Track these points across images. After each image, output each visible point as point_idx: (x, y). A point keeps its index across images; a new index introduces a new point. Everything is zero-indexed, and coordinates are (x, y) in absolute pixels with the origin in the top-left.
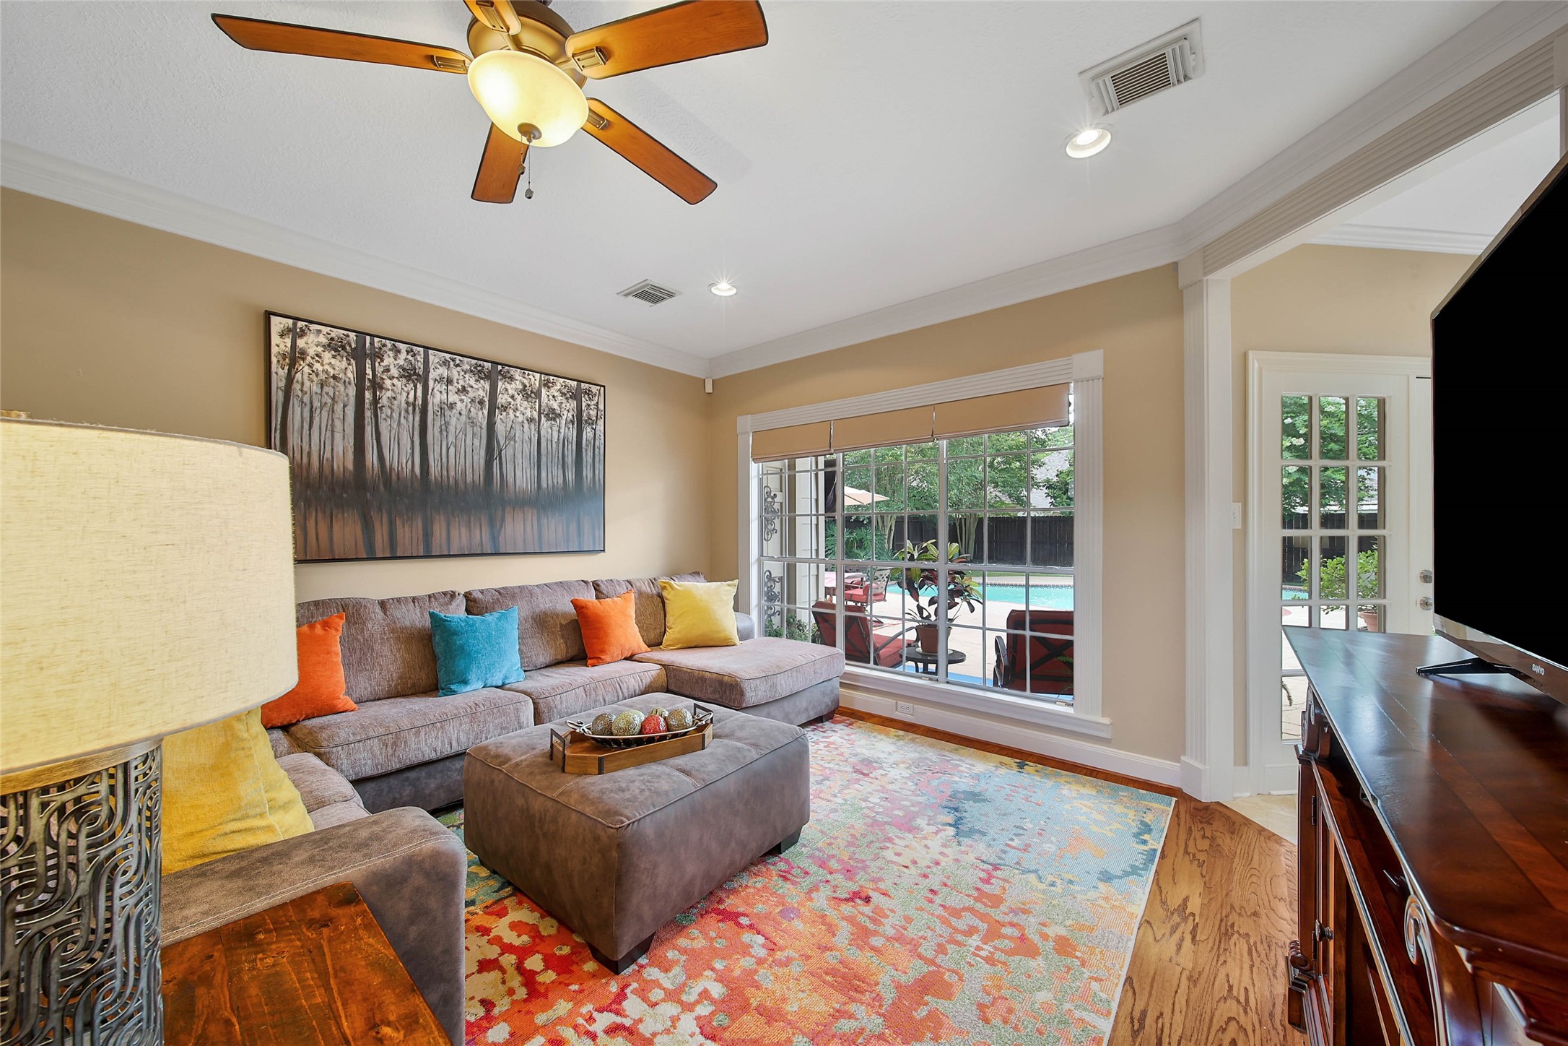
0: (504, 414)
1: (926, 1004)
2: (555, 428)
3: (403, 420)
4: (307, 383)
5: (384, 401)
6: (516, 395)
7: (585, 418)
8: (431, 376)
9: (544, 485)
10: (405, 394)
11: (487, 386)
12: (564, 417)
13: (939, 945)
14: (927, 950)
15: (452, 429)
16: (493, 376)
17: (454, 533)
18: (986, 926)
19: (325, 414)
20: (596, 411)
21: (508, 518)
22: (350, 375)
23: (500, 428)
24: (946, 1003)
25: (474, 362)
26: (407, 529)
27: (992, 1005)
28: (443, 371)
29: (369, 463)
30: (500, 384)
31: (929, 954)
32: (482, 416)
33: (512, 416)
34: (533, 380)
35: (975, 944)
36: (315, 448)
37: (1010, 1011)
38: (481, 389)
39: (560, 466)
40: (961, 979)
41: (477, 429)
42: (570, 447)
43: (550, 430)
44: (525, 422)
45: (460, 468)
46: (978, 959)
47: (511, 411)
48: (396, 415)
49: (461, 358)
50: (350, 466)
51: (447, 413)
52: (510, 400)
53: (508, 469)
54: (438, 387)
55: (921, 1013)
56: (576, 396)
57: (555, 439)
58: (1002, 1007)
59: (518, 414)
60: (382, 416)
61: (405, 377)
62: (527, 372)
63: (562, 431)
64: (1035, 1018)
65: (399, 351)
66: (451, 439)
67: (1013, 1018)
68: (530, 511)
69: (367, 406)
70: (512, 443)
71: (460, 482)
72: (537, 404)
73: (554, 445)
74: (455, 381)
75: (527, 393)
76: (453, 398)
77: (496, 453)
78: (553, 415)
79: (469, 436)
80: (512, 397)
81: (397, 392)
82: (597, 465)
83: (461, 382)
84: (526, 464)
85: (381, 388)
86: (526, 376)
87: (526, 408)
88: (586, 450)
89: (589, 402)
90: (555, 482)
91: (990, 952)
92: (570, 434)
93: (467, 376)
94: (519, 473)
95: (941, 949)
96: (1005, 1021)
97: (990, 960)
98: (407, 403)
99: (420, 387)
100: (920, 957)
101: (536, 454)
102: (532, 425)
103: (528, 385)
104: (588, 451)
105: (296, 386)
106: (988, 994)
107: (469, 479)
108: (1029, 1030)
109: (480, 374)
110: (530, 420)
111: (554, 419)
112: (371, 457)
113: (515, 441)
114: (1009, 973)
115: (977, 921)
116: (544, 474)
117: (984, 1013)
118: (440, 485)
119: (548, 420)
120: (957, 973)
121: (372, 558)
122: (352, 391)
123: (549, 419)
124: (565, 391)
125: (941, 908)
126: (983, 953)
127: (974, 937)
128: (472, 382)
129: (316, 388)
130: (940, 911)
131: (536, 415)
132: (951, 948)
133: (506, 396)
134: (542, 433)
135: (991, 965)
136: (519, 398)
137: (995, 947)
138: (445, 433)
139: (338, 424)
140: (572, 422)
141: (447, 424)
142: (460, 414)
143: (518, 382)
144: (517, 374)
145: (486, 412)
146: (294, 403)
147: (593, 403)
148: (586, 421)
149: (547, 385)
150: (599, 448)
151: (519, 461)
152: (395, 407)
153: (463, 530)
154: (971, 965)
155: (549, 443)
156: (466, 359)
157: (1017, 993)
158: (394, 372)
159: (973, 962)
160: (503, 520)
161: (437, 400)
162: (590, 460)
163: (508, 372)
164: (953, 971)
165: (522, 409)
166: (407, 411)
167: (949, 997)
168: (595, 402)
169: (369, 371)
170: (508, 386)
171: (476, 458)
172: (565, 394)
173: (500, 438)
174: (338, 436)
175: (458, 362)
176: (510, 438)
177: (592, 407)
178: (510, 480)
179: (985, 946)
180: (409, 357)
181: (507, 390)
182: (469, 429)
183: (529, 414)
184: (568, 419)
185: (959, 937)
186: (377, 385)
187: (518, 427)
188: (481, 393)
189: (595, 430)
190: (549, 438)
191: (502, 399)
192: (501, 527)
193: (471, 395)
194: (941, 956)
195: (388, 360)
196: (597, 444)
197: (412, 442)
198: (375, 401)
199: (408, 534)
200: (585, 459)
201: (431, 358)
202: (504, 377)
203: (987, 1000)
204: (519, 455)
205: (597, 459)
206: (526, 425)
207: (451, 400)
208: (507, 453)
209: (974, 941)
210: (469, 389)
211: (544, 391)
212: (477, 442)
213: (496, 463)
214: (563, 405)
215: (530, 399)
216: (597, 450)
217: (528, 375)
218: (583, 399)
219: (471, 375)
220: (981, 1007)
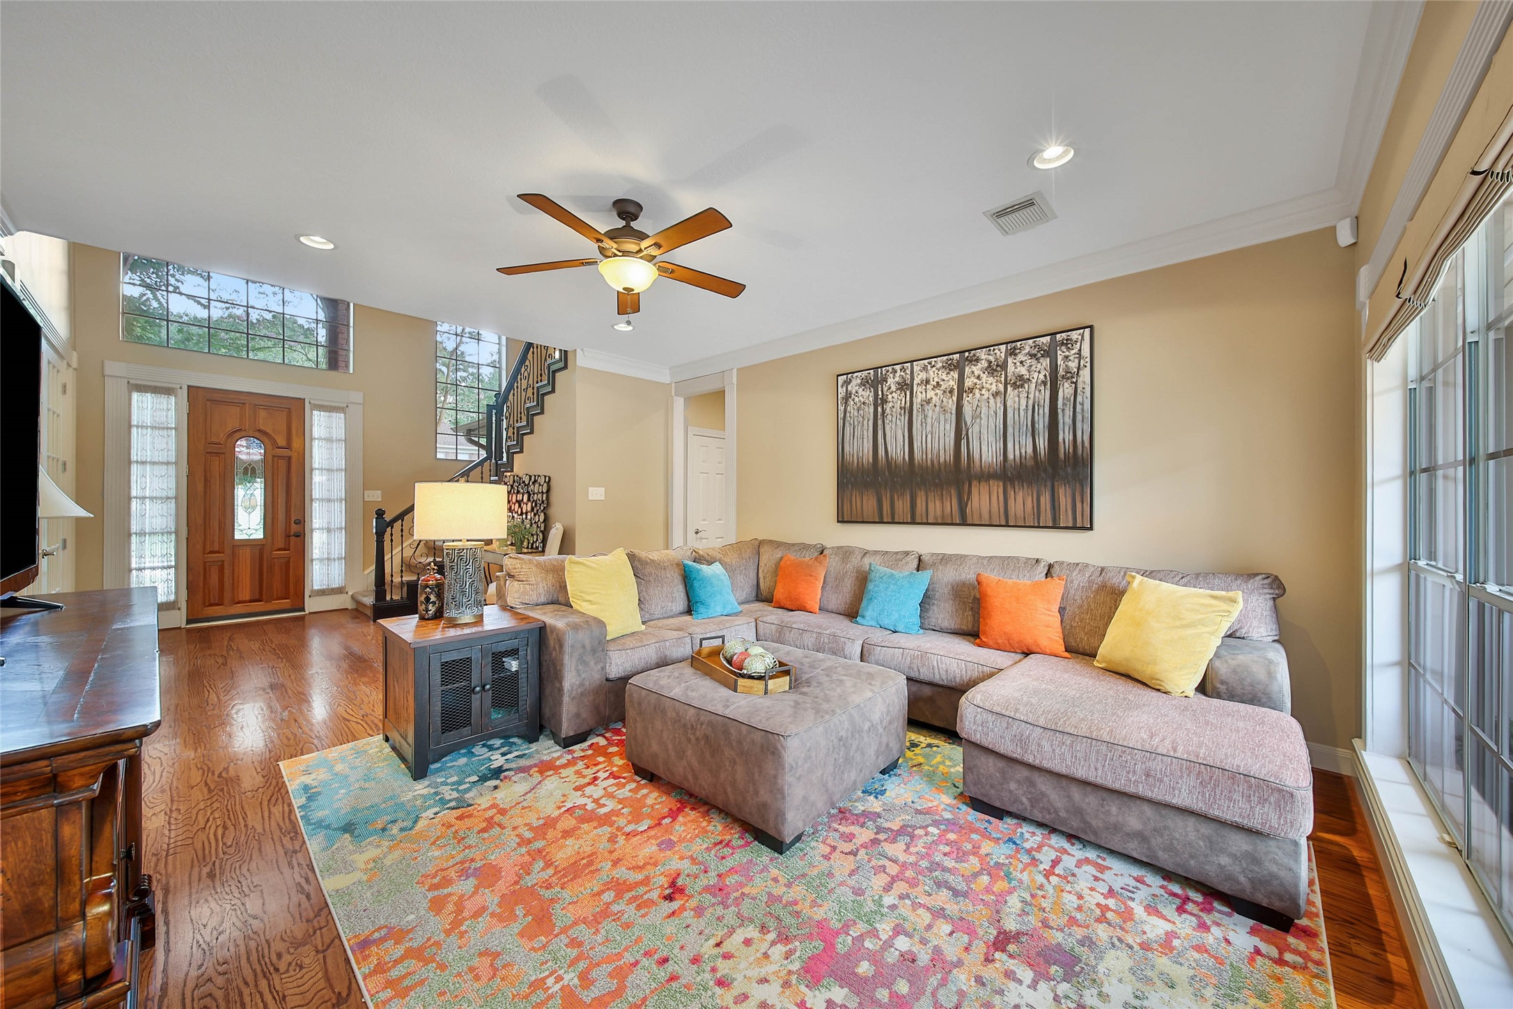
0: (971, 395)
1: (525, 916)
2: (1024, 395)
3: (898, 421)
4: (852, 411)
5: (888, 411)
6: (982, 375)
7: (1061, 372)
8: (915, 382)
9: (1011, 456)
10: (899, 402)
11: (956, 376)
12: (1034, 381)
13: (580, 944)
14: (582, 932)
15: (929, 420)
16: (961, 365)
17: (931, 505)
18: (588, 1000)
19: (859, 428)
20: (1077, 361)
21: (975, 491)
22: (871, 399)
23: (968, 410)
24: (516, 931)
25: (945, 358)
26: (901, 502)
27: (492, 965)
28: (923, 375)
29: (880, 457)
30: (967, 369)
31: (573, 933)
32: (951, 404)
33: (978, 395)
34: (998, 353)
35: (567, 977)
36: (855, 451)
37: (477, 978)
38: (951, 380)
39: (1029, 434)
40: (533, 949)
41: (948, 415)
42: (1041, 411)
43: (1017, 399)
44: (991, 397)
45: (935, 452)
46: (547, 973)
47: (977, 391)
48: (894, 419)
49: (935, 359)
50: (871, 460)
51: (926, 407)
52: (976, 381)
53: (975, 445)
54: (920, 389)
55: (519, 911)
56: (1050, 353)
57: (1023, 406)
58: (485, 973)
59: (983, 392)
60: (887, 422)
61: (899, 389)
62: (992, 348)
63: (1031, 396)
64: (456, 996)
65: (896, 372)
66: (929, 428)
67: (470, 976)
68: (996, 483)
69: (879, 417)
70: (978, 420)
71: (936, 463)
72: (1003, 376)
73: (1022, 413)
74: (931, 380)
75: (991, 369)
76: (931, 394)
77: (964, 433)
78: (1020, 382)
79: (942, 422)
80: (978, 378)
81: (896, 400)
82: (1079, 425)
83: (936, 380)
84: (992, 439)
85: (886, 402)
86: (992, 353)
87: (991, 384)
88: (1063, 410)
89: (1067, 353)
90: (1023, 451)
91: (549, 988)
92: (1042, 397)
93: (940, 373)
94: (984, 448)
95: (575, 943)
96: (471, 969)
97: (539, 984)
98: (901, 408)
99: (908, 393)
100: (575, 923)
101: (1002, 426)
102: (998, 399)
103: (993, 360)
104: (1067, 412)
105: (848, 414)
106: (504, 967)
107: (942, 460)
108: (450, 985)
109: (949, 367)
110: (996, 394)
111: (1022, 386)
112: (881, 452)
113: (981, 419)
114: (514, 996)
115: (598, 994)
116: (1010, 446)
117: (489, 955)
118: (920, 466)
119: (1015, 389)
120: (540, 949)
121: (882, 522)
122: (872, 410)
123: (1015, 386)
124: (1035, 352)
125: (632, 960)
126: (550, 981)
127: (576, 981)
128: (944, 377)
129: (856, 414)
130: (629, 958)
131: (1001, 387)
132: (574, 952)
133: (972, 379)
134: (1009, 403)
135: (533, 982)
136: (984, 377)
137: (552, 996)
138: (924, 425)
139: (865, 432)
140: (1044, 383)
141: (926, 417)
142: (935, 406)
143: (983, 362)
144: (982, 354)
145: (955, 398)
146: (847, 424)
147: (1073, 352)
148: (1063, 377)
149: (1013, 353)
150: (1082, 404)
151: (984, 436)
152: (894, 414)
153: (938, 503)
154: (542, 964)
155: (1016, 412)
156: (939, 359)
157: (489, 992)
158: (893, 388)
159: (545, 967)
160: (970, 493)
161: (919, 400)
162: (1068, 421)
163: (974, 355)
164: (544, 946)
165: (988, 386)
166: (901, 415)
167: (521, 934)
168: (1076, 351)
169: (880, 393)
170: (974, 368)
171: (947, 440)
172: (1035, 355)
173: (967, 419)
174: (865, 440)
175: (933, 363)
176: (977, 416)
177: (1071, 358)
178: (977, 456)
179: (558, 986)
180: (902, 373)
181: (973, 372)
182: (942, 417)
183: (994, 388)
184: (1039, 381)
185: (582, 965)
186: (884, 401)
187: (984, 404)
188: (952, 383)
189: (1076, 383)
190: (1017, 406)
191: (968, 383)
192: (968, 499)
193: (943, 388)
194: (567, 941)
195: (890, 381)
196: (1079, 399)
197: (904, 436)
198: (883, 412)
199: (902, 505)
200: (1061, 422)
201: (915, 367)
202: (971, 361)
203: (498, 963)
204: (984, 431)
205: (1079, 417)
206: (992, 400)
207: (928, 397)
208: (974, 432)
209: (571, 978)
210: (942, 383)
211: (1010, 360)
212: (948, 427)
213: (964, 442)
214: (1033, 368)
215: (996, 373)
216: (1079, 407)
217: (994, 350)
218: (1059, 352)
219: (943, 370)
220: (497, 955)
